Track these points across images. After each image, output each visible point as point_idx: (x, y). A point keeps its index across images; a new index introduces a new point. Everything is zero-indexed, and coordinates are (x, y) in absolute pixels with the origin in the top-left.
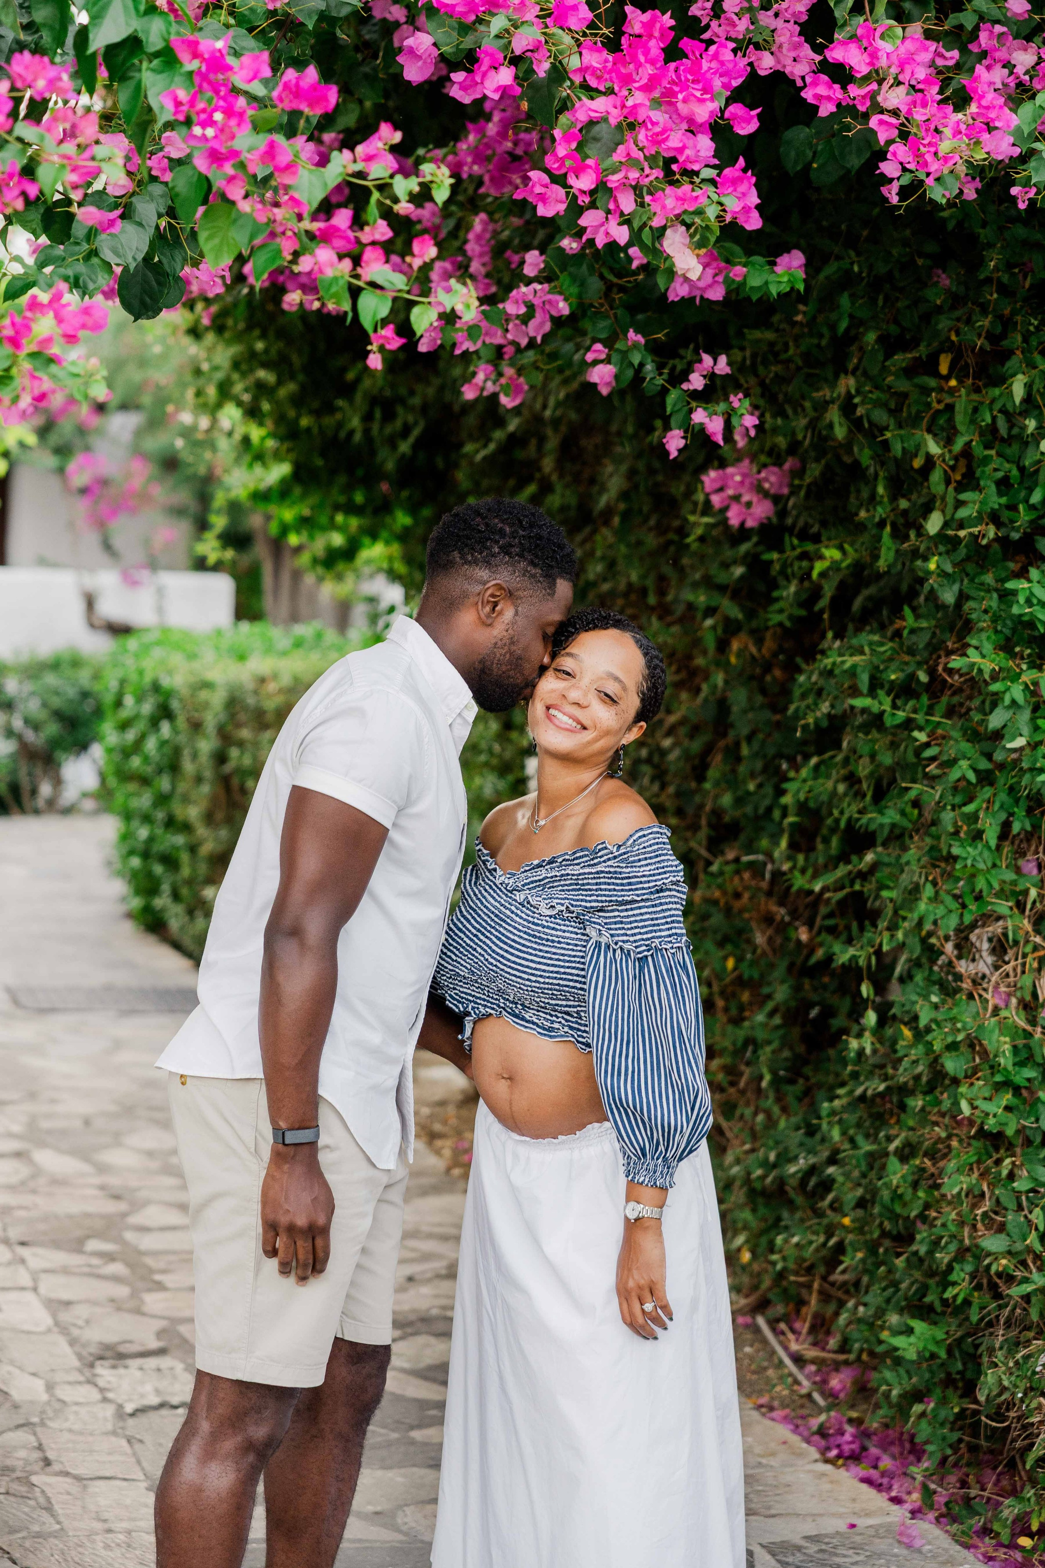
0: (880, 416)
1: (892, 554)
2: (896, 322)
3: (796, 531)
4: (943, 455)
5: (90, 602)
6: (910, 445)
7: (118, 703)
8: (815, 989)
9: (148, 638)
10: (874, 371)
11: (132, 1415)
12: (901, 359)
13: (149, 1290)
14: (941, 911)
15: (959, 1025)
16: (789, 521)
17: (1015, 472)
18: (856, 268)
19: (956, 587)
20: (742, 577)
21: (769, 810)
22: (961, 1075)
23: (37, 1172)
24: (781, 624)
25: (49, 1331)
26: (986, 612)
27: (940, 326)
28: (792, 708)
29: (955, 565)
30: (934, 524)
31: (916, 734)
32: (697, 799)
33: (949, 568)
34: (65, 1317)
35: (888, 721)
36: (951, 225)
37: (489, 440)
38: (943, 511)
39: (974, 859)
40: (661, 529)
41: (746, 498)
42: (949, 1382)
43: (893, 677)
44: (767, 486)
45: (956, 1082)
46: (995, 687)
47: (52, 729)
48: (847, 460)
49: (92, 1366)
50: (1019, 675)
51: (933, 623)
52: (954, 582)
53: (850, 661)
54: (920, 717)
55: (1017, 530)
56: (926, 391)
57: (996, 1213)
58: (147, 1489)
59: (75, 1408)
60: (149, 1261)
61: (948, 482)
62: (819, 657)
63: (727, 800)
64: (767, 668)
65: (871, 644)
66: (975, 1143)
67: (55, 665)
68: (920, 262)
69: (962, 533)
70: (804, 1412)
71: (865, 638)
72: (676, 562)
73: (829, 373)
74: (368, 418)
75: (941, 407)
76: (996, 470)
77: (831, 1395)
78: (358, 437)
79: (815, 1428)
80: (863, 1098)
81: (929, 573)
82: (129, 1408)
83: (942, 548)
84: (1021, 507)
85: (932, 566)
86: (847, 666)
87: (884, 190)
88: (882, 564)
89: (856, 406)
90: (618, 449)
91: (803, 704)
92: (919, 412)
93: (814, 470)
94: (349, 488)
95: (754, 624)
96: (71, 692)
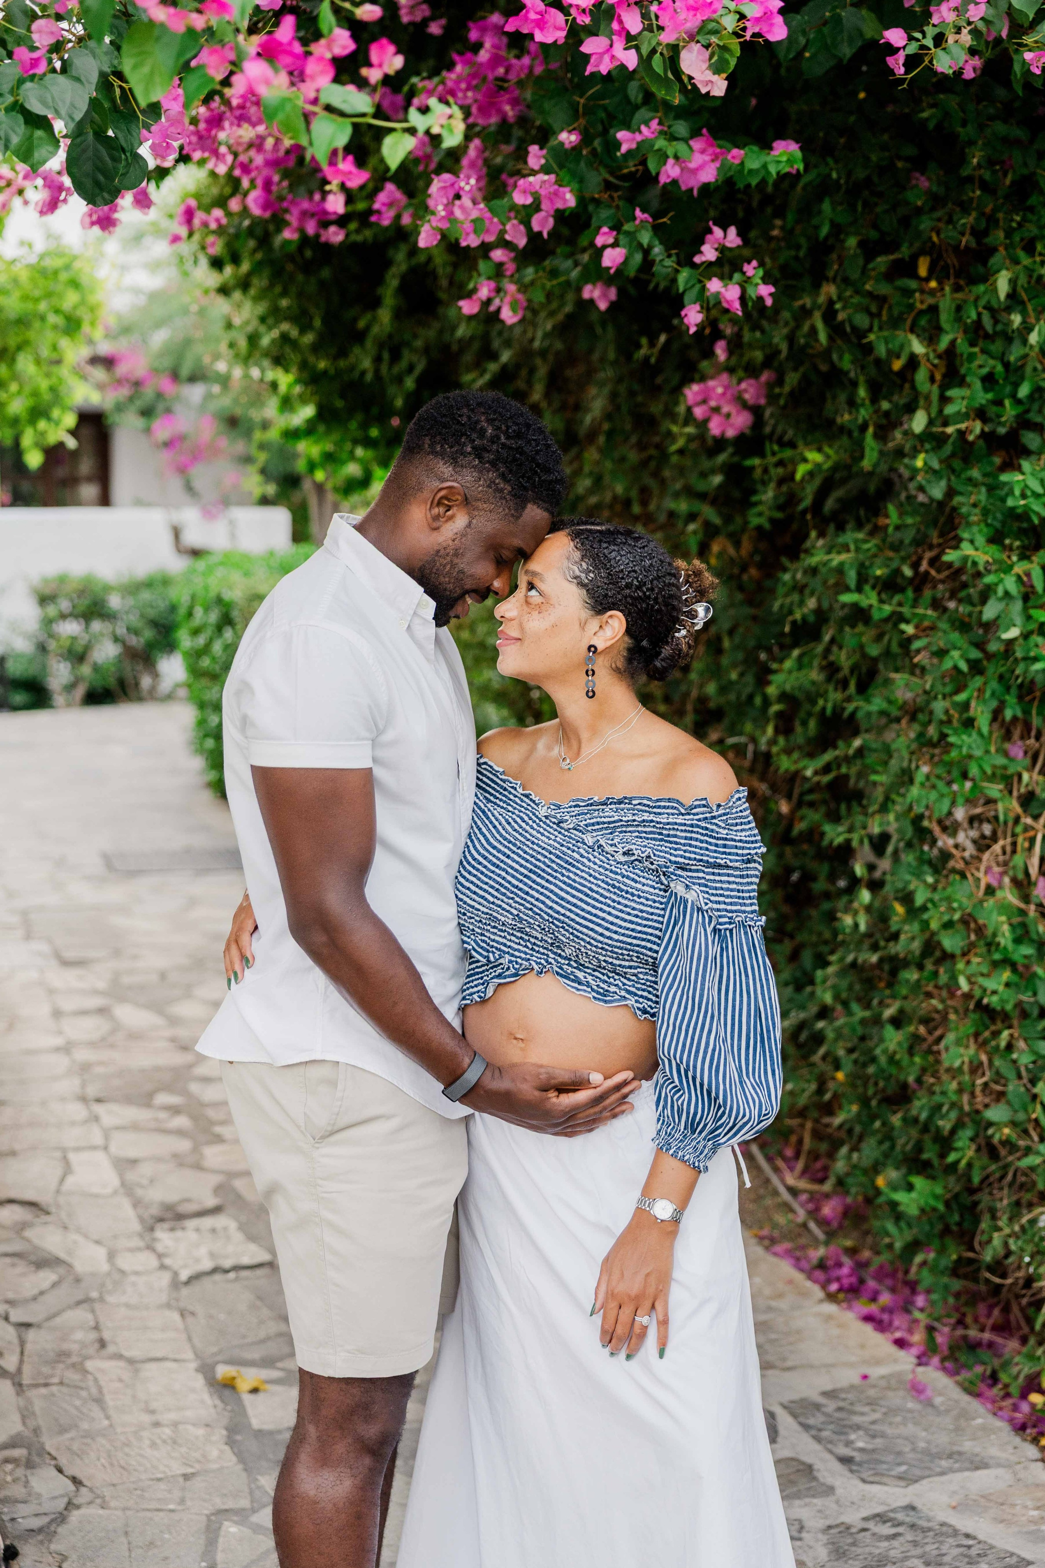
0: (862, 320)
1: (875, 454)
2: (875, 226)
3: (775, 437)
4: (927, 354)
5: (177, 533)
6: (894, 346)
7: (190, 614)
8: (796, 855)
9: (213, 559)
10: (855, 275)
11: (187, 1283)
12: (882, 261)
13: (209, 1143)
14: (933, 795)
15: (955, 905)
16: (767, 430)
17: (999, 368)
18: (834, 175)
19: (943, 483)
20: (720, 486)
21: (751, 697)
22: (958, 952)
23: (117, 1027)
24: (759, 528)
25: (115, 1192)
26: (975, 505)
27: (922, 227)
28: (776, 606)
29: (941, 462)
30: (919, 422)
31: (903, 626)
32: (683, 688)
33: (936, 465)
34: (130, 1176)
35: (876, 615)
36: (931, 125)
37: (483, 372)
38: (928, 410)
39: (970, 747)
40: (641, 446)
41: (725, 409)
42: (946, 1231)
43: (879, 572)
44: (747, 396)
45: (952, 956)
46: (989, 579)
47: (149, 634)
48: (824, 368)
49: (152, 1229)
50: (1011, 567)
51: (918, 519)
52: (941, 478)
53: (837, 559)
54: (906, 610)
55: (1002, 424)
56: (908, 293)
57: (996, 1083)
58: (197, 1370)
59: (133, 1278)
60: (211, 1113)
61: (932, 379)
62: (802, 556)
63: (711, 688)
64: (744, 568)
65: (856, 541)
66: (972, 1016)
67: (148, 584)
68: (900, 164)
69: (950, 430)
70: (803, 1241)
71: (851, 536)
72: (656, 474)
73: (807, 282)
74: (378, 360)
75: (924, 307)
76: (980, 367)
77: (823, 1223)
78: (369, 377)
79: (815, 1262)
80: (854, 965)
81: (915, 471)
82: (184, 1276)
83: (927, 446)
84: (1007, 403)
85: (919, 463)
86: (835, 563)
87: (890, 61)
88: (866, 464)
89: (836, 312)
90: (601, 375)
91: (788, 600)
92: (901, 313)
93: (792, 379)
94: (365, 426)
95: (731, 528)
96: (162, 605)
